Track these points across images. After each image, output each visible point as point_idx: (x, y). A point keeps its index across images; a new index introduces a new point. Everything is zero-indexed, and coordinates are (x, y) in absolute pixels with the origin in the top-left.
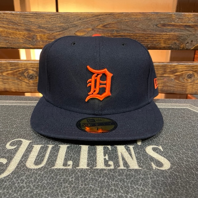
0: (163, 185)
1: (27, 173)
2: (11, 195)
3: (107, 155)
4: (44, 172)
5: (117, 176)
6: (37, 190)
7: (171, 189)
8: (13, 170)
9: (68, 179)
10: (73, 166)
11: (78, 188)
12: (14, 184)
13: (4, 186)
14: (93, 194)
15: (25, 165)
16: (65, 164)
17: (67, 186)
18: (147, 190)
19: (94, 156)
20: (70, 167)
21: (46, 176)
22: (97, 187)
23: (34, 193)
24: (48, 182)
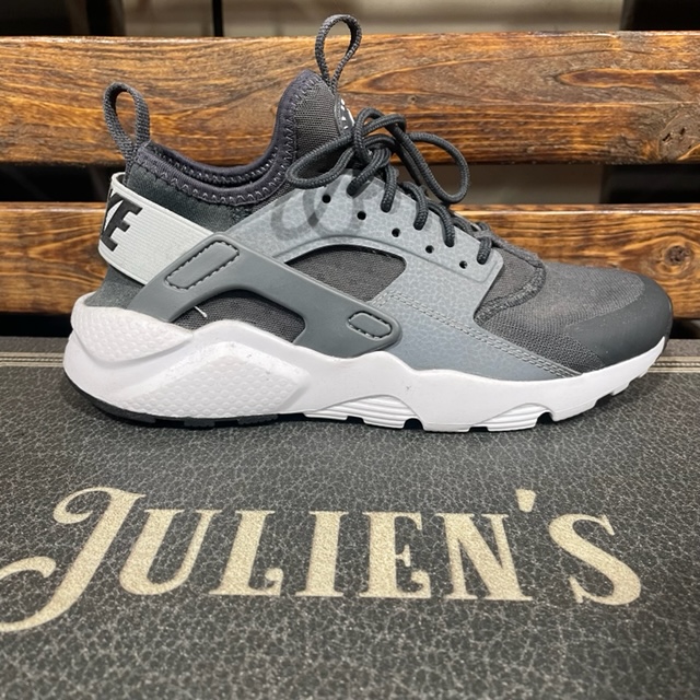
0: (613, 662)
1: (124, 610)
2: (64, 688)
3: (407, 548)
4: (184, 608)
5: (442, 626)
6: (157, 674)
7: (642, 679)
8: (74, 601)
9: (267, 635)
10: (283, 586)
11: (299, 666)
12: (77, 648)
13: (42, 656)
14: (354, 689)
15: (118, 582)
16: (257, 581)
17: (262, 660)
18: (552, 681)
19: (360, 551)
20: (275, 592)
21: (189, 620)
22: (367, 664)
23: (143, 682)
24: (196, 644)
